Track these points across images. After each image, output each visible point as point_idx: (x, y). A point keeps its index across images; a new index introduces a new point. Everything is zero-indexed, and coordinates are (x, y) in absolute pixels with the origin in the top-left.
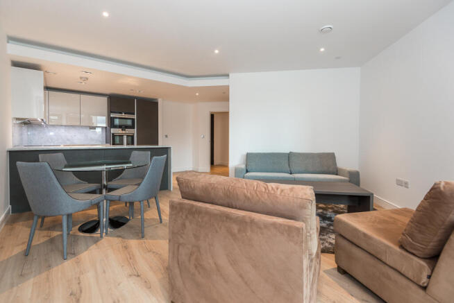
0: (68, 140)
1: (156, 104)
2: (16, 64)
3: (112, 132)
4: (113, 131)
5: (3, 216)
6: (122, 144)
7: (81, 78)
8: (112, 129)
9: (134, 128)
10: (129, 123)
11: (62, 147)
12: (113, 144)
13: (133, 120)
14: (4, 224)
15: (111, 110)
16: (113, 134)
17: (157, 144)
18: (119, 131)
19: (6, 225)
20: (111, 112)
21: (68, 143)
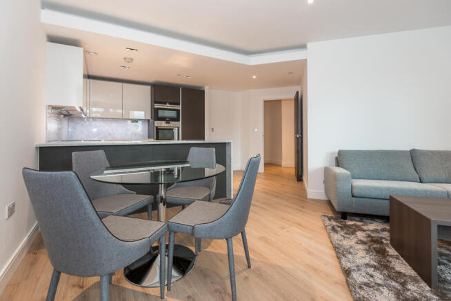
0: (110, 134)
1: (203, 92)
2: (53, 39)
3: (156, 125)
4: (157, 123)
5: (25, 239)
6: (172, 138)
7: (125, 59)
8: (156, 122)
9: (178, 120)
10: (173, 114)
11: (103, 142)
12: (157, 139)
13: (178, 111)
14: (25, 252)
15: (155, 100)
16: (157, 127)
17: (203, 139)
18: (163, 124)
19: (29, 252)
20: (156, 102)
21: (110, 138)
